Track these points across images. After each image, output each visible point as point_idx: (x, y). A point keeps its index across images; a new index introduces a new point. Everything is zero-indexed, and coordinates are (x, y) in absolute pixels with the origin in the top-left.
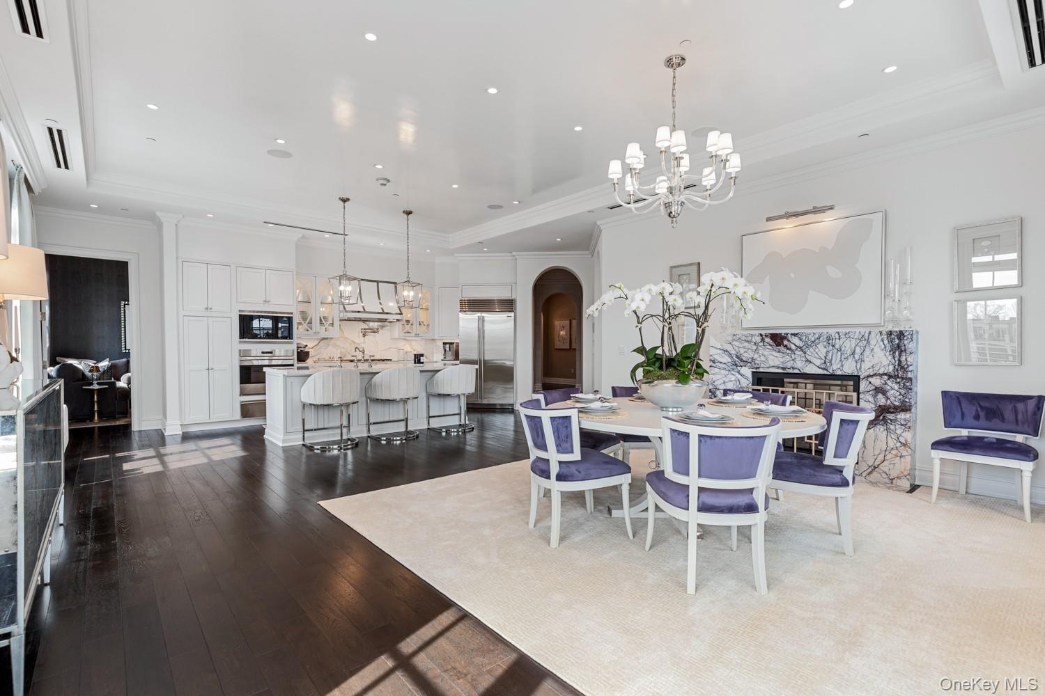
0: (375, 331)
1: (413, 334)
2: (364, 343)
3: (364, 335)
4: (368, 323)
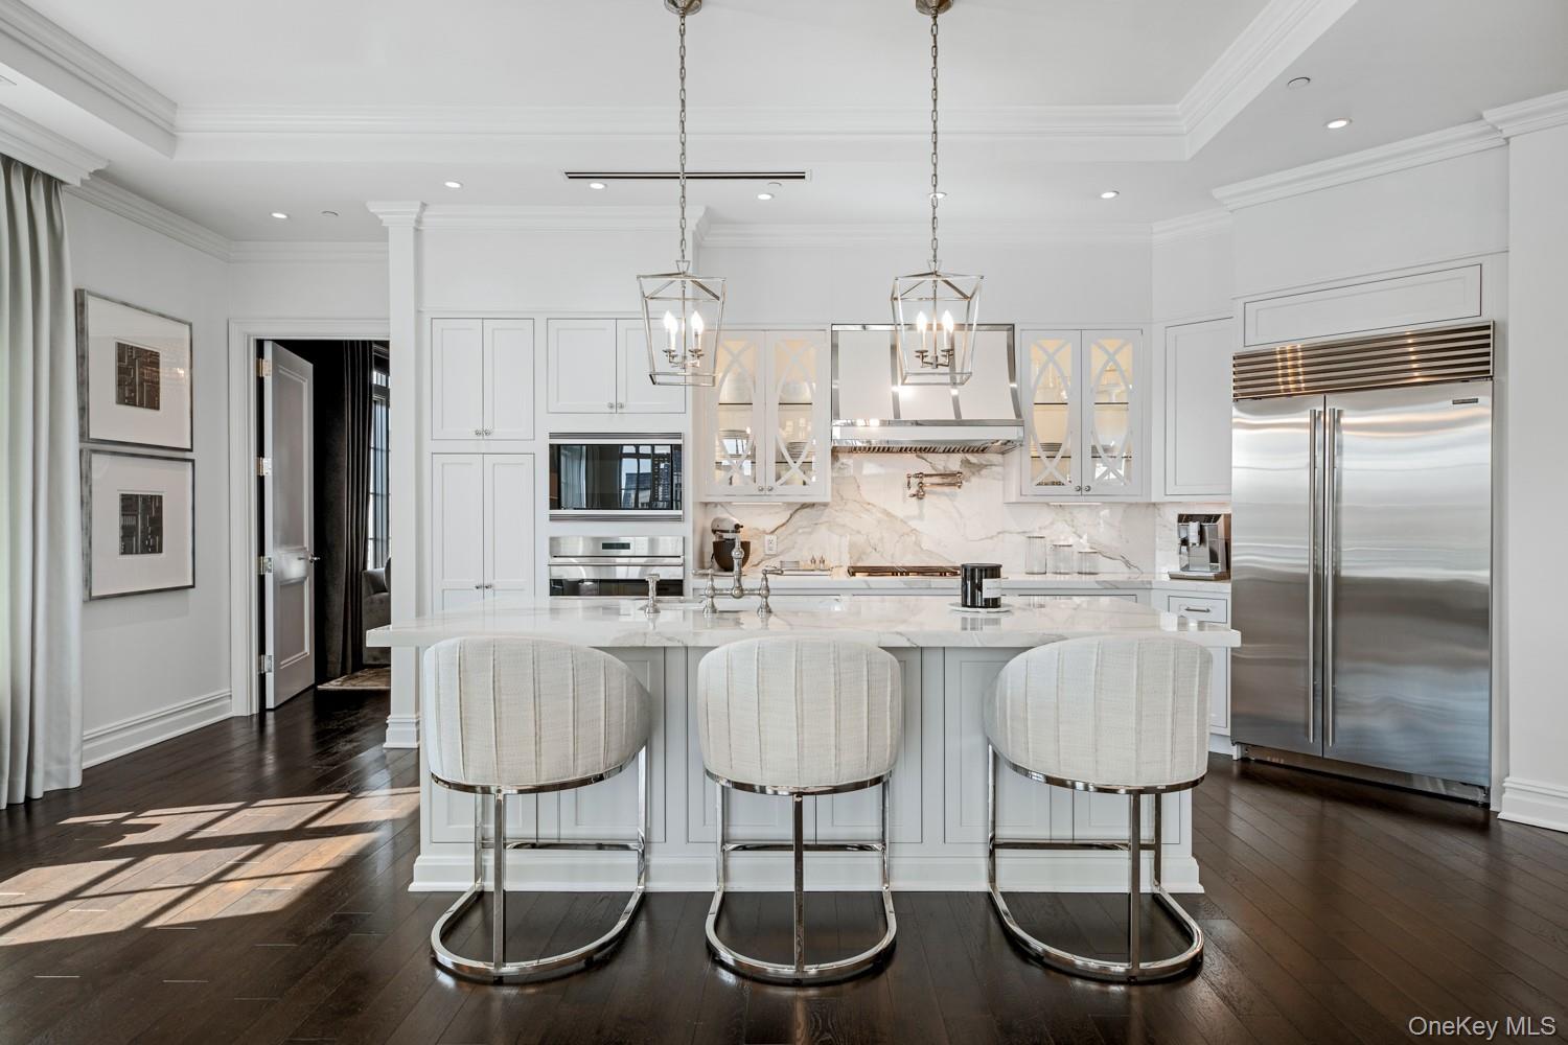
0: (952, 479)
1: (1069, 489)
2: (921, 517)
3: (919, 496)
4: (930, 457)
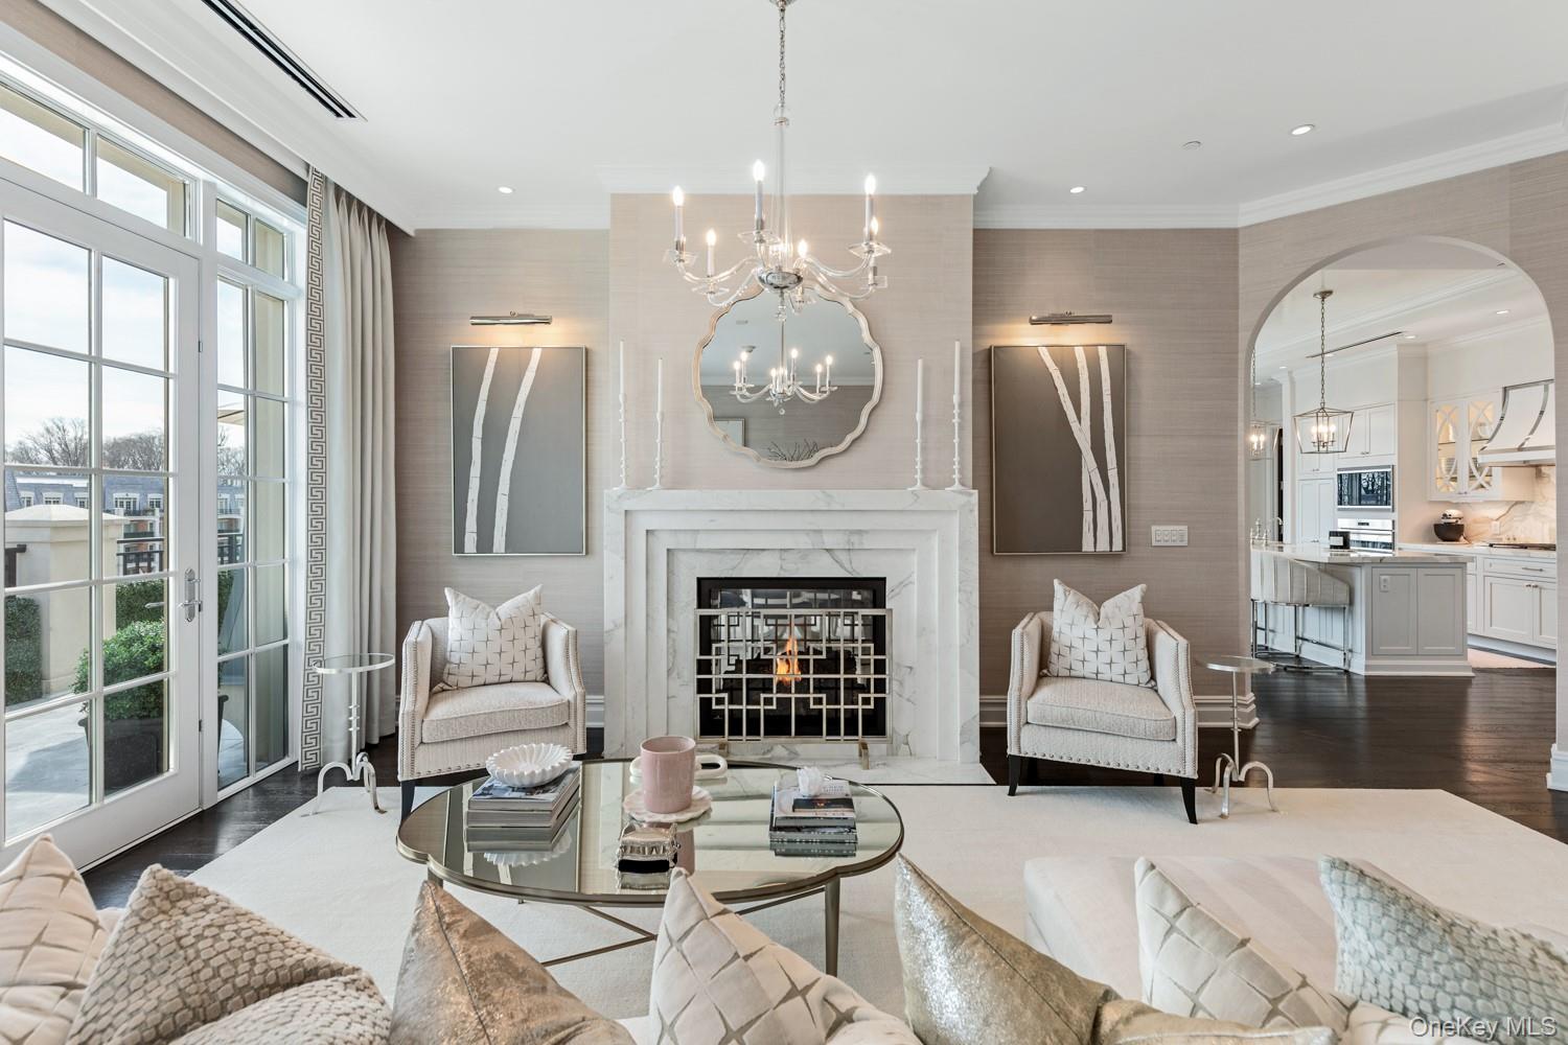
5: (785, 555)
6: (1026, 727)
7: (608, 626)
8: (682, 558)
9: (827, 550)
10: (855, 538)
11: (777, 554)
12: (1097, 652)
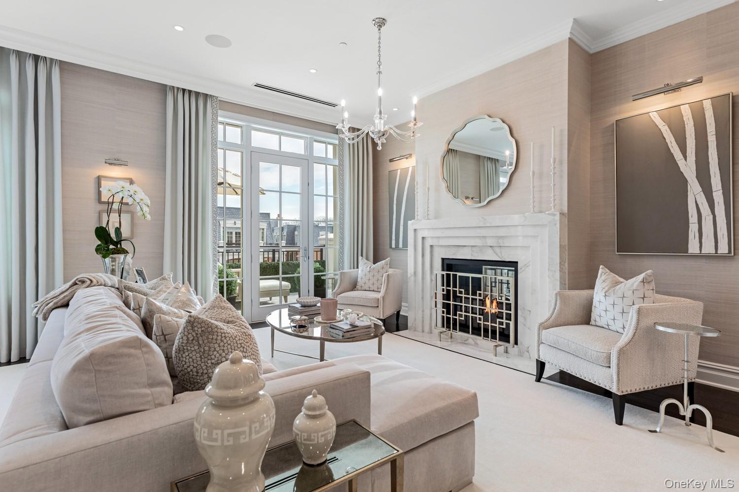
5: (474, 249)
6: (542, 344)
7: (409, 275)
8: (436, 249)
9: (491, 247)
10: (501, 241)
11: (470, 248)
12: (606, 311)
